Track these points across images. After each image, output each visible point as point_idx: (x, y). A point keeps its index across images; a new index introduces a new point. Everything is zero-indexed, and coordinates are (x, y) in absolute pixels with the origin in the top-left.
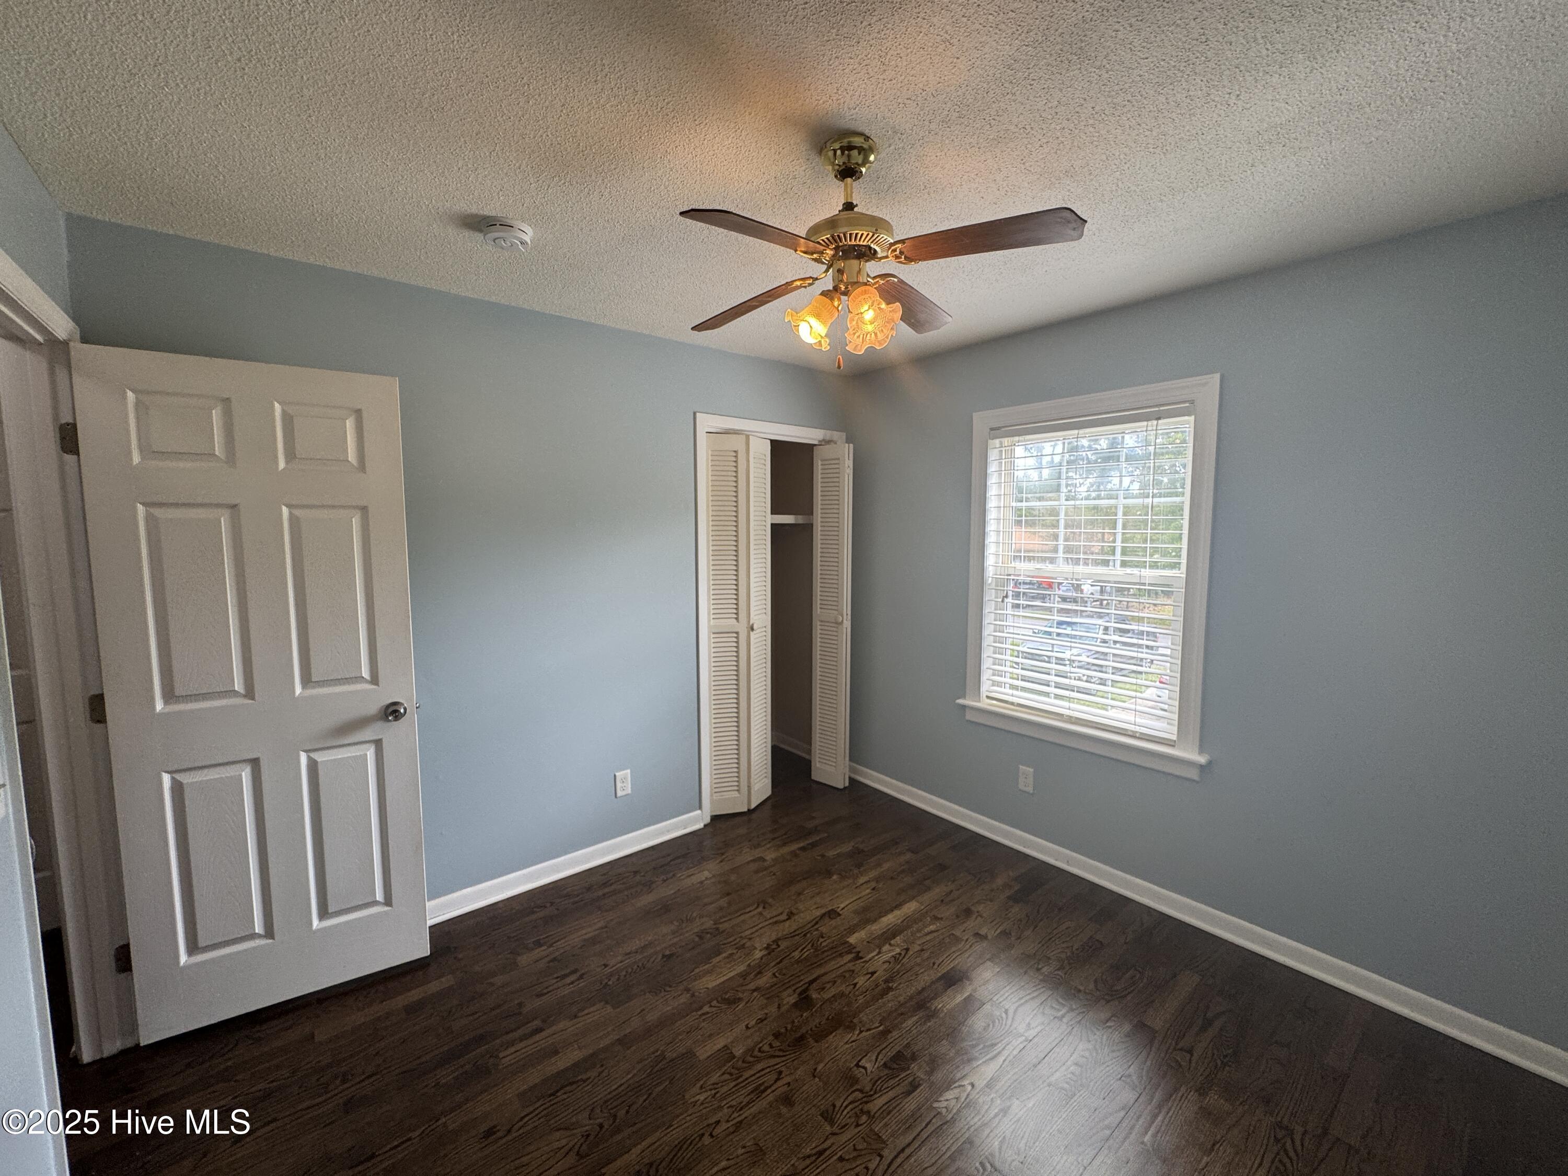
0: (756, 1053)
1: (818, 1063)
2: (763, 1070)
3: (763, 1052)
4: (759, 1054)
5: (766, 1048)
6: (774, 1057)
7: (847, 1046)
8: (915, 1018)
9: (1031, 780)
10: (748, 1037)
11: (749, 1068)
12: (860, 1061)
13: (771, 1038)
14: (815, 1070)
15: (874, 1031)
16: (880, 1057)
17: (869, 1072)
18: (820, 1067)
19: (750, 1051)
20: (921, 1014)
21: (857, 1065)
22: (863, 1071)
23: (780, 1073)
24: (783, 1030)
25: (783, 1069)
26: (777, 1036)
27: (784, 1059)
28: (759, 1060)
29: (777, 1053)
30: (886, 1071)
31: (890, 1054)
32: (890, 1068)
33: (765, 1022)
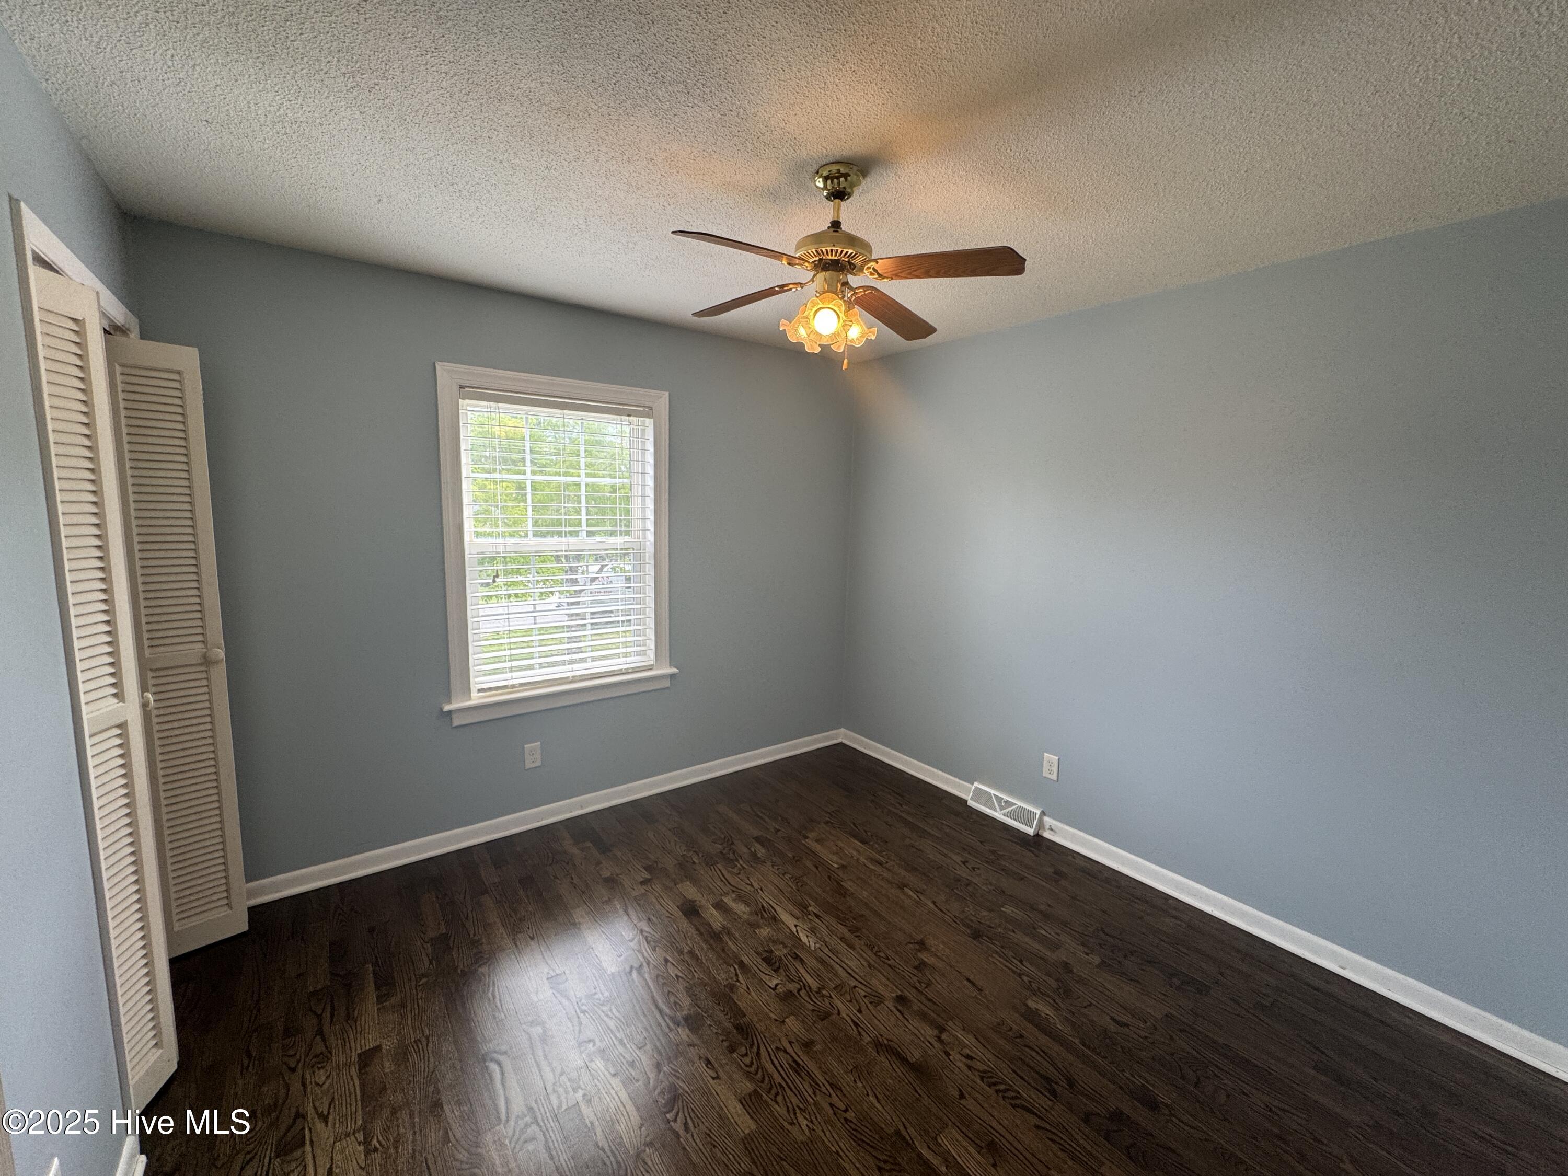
0: (752, 1069)
1: (770, 1018)
2: (773, 1064)
3: (752, 1063)
4: (755, 1066)
5: (747, 1060)
6: (758, 1053)
7: (753, 993)
8: (730, 943)
9: (538, 756)
10: (730, 1077)
11: (770, 1076)
12: (770, 987)
13: (735, 1055)
14: (776, 1020)
15: (738, 971)
16: (767, 972)
17: (780, 982)
18: (773, 1016)
19: (748, 1075)
20: (726, 938)
21: (774, 989)
22: (780, 986)
23: (777, 1048)
24: (726, 1044)
25: (773, 1047)
26: (731, 1049)
27: (762, 1046)
28: (761, 1067)
29: (755, 1049)
30: (781, 970)
31: (764, 965)
32: (779, 968)
33: (712, 1060)
